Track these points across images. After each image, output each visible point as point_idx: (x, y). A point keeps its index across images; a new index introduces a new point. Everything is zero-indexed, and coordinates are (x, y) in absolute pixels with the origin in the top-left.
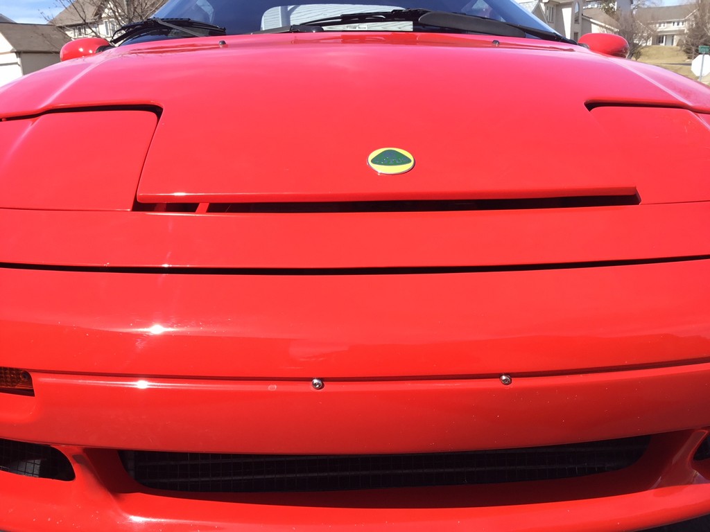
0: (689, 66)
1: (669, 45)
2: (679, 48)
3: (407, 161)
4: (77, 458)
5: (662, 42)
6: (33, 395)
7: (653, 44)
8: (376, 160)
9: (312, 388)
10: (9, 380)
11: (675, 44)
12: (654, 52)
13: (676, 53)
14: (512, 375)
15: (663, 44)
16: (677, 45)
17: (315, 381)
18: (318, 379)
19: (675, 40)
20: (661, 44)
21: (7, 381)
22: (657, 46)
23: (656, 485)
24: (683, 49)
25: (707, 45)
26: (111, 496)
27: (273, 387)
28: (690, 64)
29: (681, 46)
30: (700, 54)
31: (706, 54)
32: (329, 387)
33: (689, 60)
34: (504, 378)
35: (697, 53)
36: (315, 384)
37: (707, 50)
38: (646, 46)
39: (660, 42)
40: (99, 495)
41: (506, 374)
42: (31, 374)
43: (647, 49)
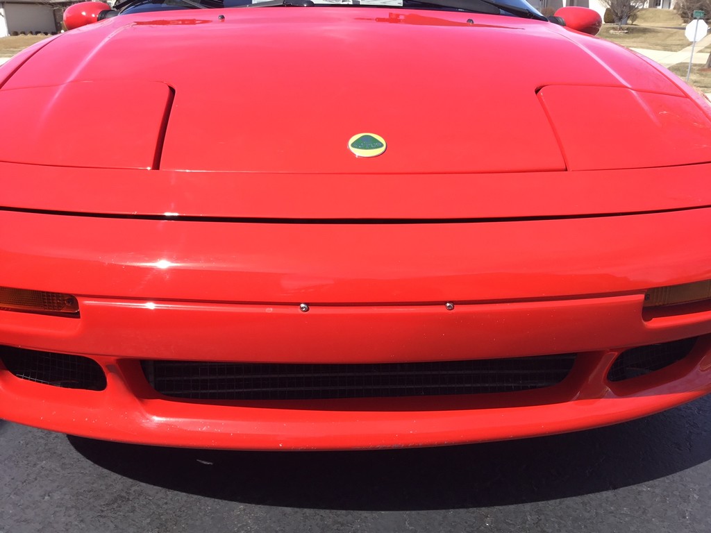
0: (682, 31)
1: (666, 9)
2: (675, 11)
3: (380, 145)
4: (110, 367)
5: (659, 5)
6: (79, 317)
7: (650, 6)
8: (355, 145)
9: (300, 311)
10: (56, 305)
11: (672, 7)
12: (651, 15)
13: (672, 17)
14: (454, 303)
15: (660, 7)
16: (674, 9)
17: (302, 305)
18: (305, 303)
19: (672, 4)
20: (658, 7)
21: (54, 306)
22: (654, 9)
23: (575, 398)
24: (679, 12)
25: (702, 10)
26: (137, 400)
27: (270, 310)
28: (684, 29)
29: (678, 10)
30: (695, 18)
31: (700, 19)
32: (313, 310)
33: (684, 24)
34: (448, 304)
35: (693, 18)
36: (302, 308)
37: (702, 15)
38: (643, 9)
39: (657, 5)
40: (127, 398)
41: (449, 302)
42: (78, 298)
43: (644, 12)
